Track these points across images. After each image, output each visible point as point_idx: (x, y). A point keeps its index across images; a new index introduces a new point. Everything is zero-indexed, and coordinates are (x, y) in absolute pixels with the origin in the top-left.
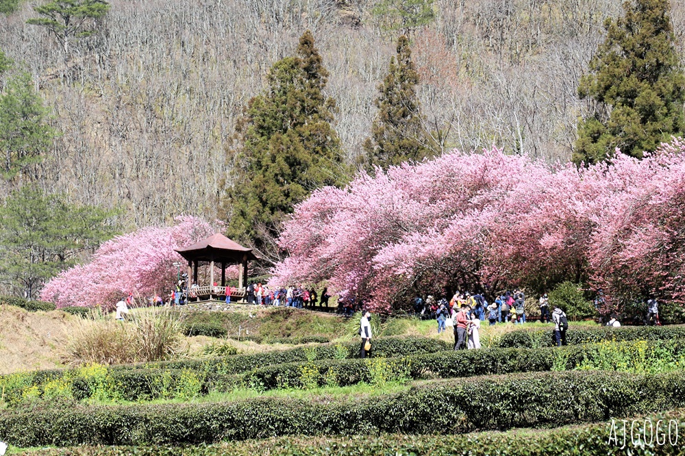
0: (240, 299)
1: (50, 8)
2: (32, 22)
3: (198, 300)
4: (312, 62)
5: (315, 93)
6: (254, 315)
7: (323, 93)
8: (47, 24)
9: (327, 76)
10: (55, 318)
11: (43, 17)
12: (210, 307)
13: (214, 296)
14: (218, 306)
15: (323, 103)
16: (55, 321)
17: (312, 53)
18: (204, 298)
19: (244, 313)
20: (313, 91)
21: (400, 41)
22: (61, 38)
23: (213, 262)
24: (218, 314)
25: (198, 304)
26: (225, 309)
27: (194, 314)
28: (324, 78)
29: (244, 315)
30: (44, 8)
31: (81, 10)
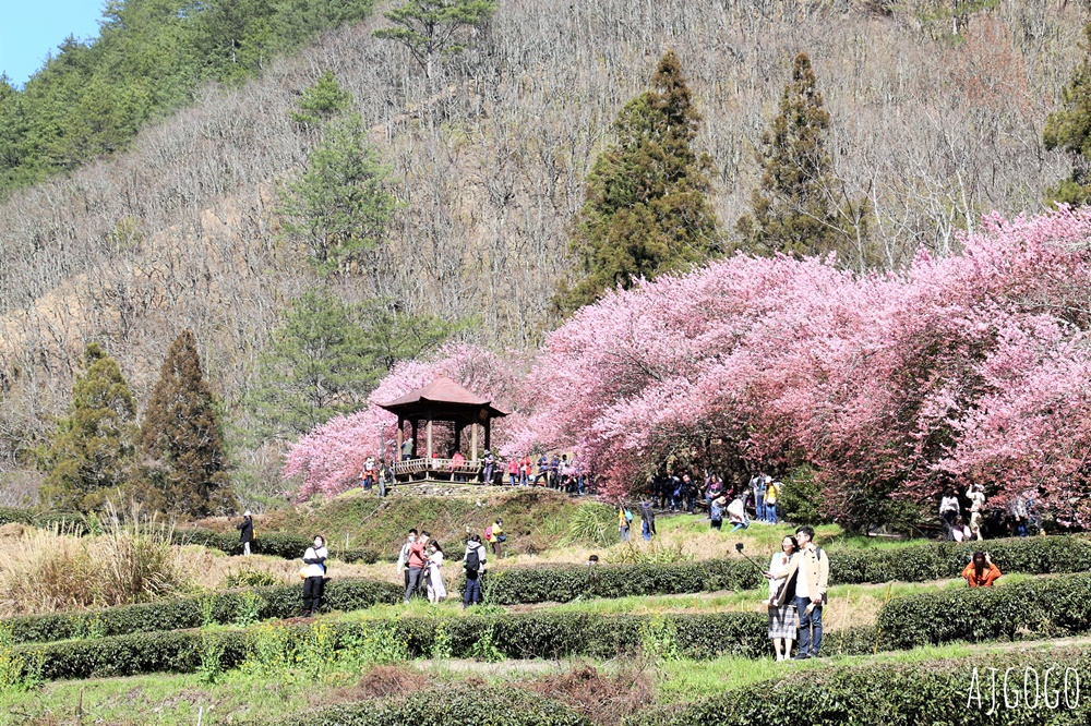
0: (472, 477)
1: (404, 11)
2: (380, 34)
3: (411, 480)
4: (674, 99)
5: (681, 147)
6: (484, 502)
7: (691, 147)
8: (400, 36)
9: (698, 119)
10: (8, 535)
11: (396, 26)
12: (424, 490)
13: (433, 474)
14: (435, 489)
15: (694, 160)
16: (7, 540)
17: (676, 84)
18: (419, 477)
19: (468, 498)
20: (676, 144)
21: (798, 62)
22: (422, 57)
23: (430, 422)
24: (432, 501)
25: (408, 486)
26: (447, 493)
27: (399, 502)
28: (694, 123)
29: (469, 502)
30: (396, 12)
31: (450, 13)
